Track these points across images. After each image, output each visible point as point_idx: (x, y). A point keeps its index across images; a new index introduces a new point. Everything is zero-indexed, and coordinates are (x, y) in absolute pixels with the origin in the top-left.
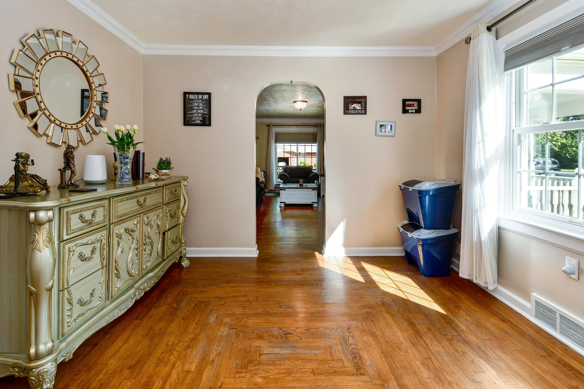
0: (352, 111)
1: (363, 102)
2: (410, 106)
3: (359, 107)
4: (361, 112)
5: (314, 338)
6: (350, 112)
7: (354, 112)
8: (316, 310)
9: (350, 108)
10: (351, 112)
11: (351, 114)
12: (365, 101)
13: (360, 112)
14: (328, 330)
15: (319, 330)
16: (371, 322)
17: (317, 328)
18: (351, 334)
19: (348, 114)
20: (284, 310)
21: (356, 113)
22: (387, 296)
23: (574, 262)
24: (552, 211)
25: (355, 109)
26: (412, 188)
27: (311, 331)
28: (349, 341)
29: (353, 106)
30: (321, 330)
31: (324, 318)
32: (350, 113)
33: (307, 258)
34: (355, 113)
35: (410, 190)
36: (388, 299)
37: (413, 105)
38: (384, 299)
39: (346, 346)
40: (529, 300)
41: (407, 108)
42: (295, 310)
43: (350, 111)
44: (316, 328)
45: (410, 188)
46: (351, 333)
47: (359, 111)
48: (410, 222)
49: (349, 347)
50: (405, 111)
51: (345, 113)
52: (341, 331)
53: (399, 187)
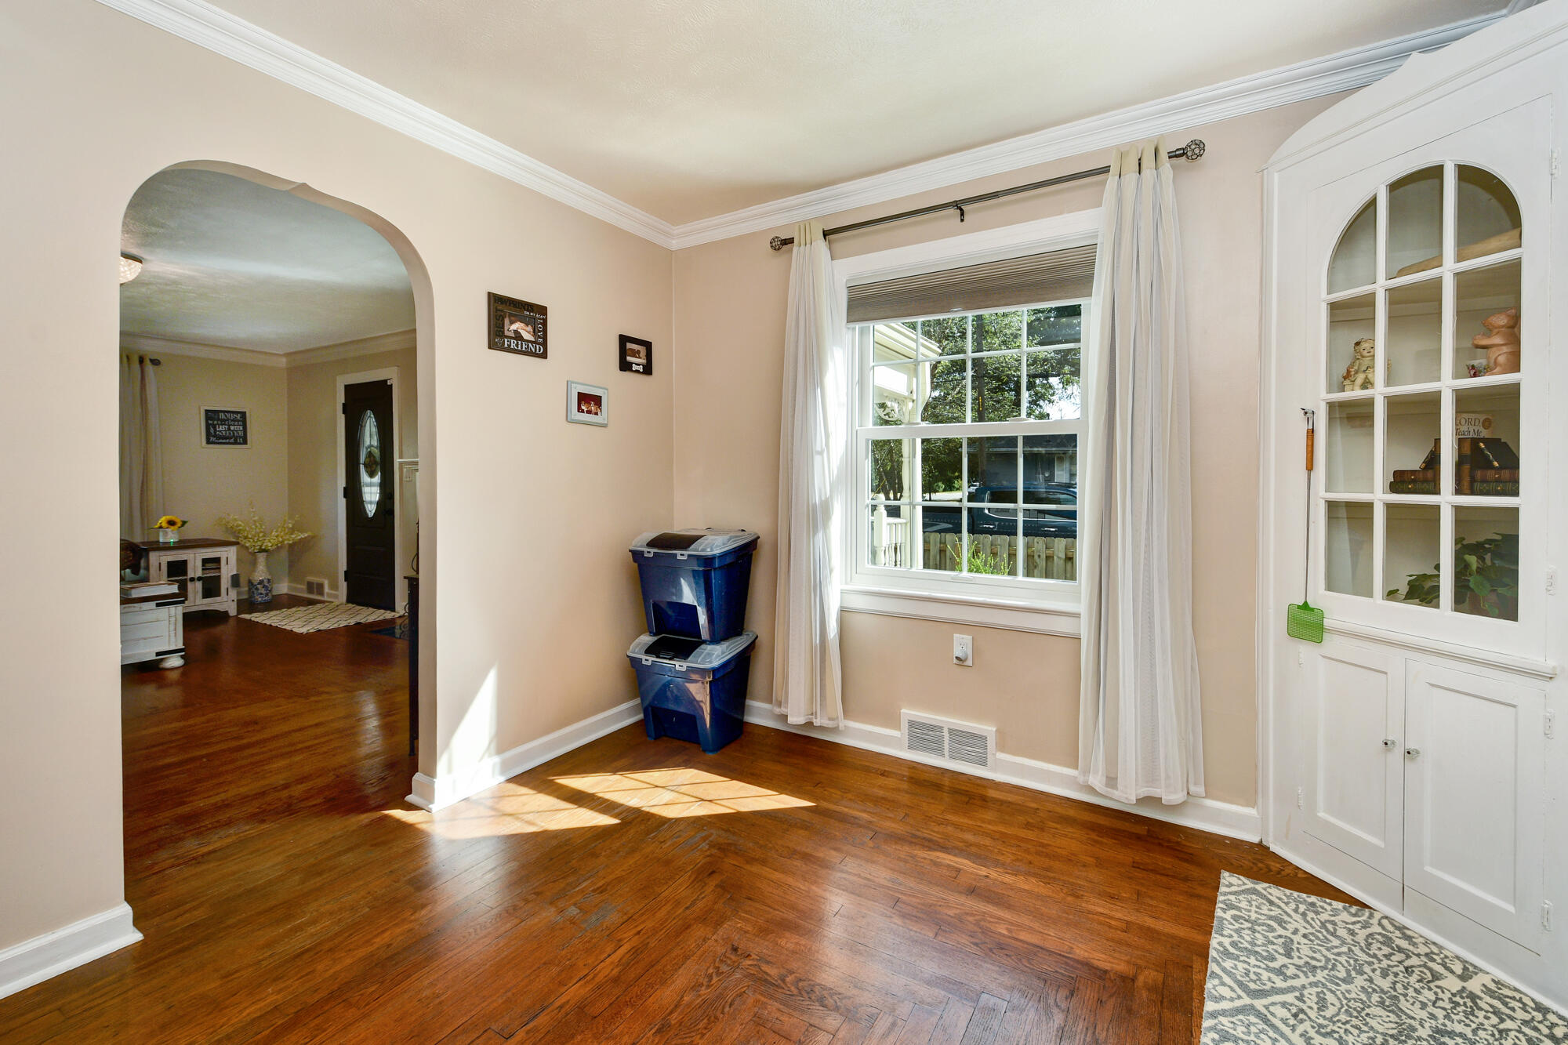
0: (512, 341)
1: (541, 323)
2: (635, 354)
3: (529, 332)
4: (536, 350)
5: (703, 1035)
6: (506, 343)
7: (517, 345)
8: (612, 963)
9: (507, 333)
10: (509, 346)
11: (509, 350)
12: (543, 319)
13: (533, 350)
14: (703, 988)
15: (688, 1005)
16: (750, 902)
17: (676, 1006)
18: (754, 956)
19: (502, 349)
20: (528, 1032)
21: (524, 349)
22: (705, 828)
23: (968, 639)
24: (896, 565)
25: (518, 336)
26: (686, 553)
27: (673, 1022)
28: (771, 976)
29: (514, 327)
30: (691, 1003)
31: (659, 967)
32: (506, 346)
33: (384, 843)
34: (520, 348)
35: (679, 557)
36: (715, 832)
37: (639, 352)
38: (711, 839)
39: (779, 990)
40: (898, 727)
41: (629, 359)
42: (561, 1007)
43: (506, 340)
44: (672, 1006)
45: (678, 552)
46: (749, 955)
47: (530, 344)
48: (659, 637)
49: (786, 988)
50: (625, 366)
51: (492, 345)
52: (729, 965)
53: (630, 553)
